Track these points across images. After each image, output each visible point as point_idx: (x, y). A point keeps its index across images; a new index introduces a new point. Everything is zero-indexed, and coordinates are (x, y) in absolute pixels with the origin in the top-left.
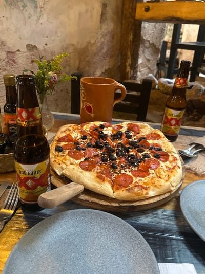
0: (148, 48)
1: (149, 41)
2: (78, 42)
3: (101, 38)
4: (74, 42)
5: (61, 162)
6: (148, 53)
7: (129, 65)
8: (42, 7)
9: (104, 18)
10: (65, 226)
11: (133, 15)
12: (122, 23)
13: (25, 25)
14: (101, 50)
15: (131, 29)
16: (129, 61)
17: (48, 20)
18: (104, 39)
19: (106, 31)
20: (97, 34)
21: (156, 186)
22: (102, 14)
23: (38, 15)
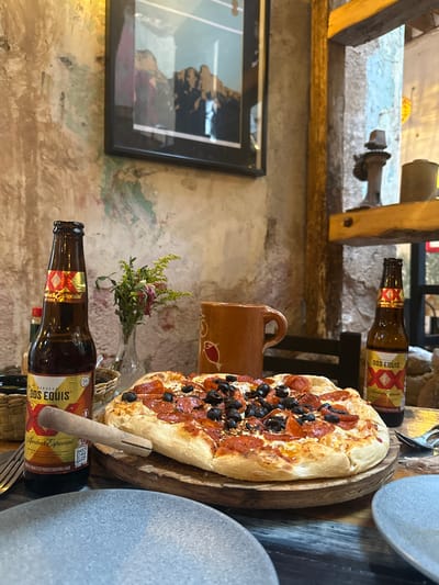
0: (364, 296)
1: (363, 283)
2: (223, 280)
3: (266, 274)
4: (217, 279)
5: (122, 411)
6: (366, 305)
7: (323, 321)
8: (163, 222)
9: (271, 241)
10: (95, 517)
11: (324, 234)
12: (305, 250)
13: (132, 246)
14: (267, 293)
15: (323, 256)
16: (322, 314)
17: (171, 242)
18: (273, 275)
19: (276, 263)
20: (259, 266)
21: (311, 456)
22: (268, 236)
23: (156, 233)
